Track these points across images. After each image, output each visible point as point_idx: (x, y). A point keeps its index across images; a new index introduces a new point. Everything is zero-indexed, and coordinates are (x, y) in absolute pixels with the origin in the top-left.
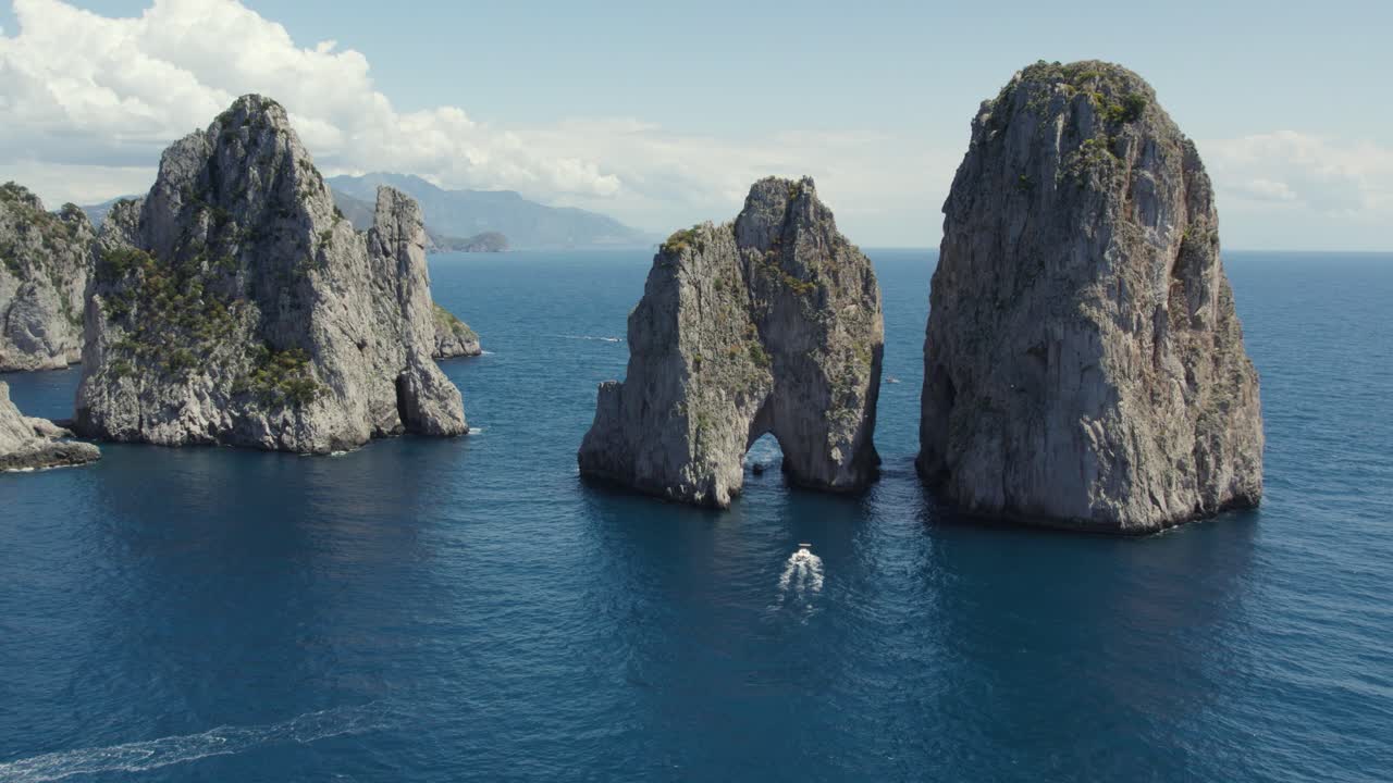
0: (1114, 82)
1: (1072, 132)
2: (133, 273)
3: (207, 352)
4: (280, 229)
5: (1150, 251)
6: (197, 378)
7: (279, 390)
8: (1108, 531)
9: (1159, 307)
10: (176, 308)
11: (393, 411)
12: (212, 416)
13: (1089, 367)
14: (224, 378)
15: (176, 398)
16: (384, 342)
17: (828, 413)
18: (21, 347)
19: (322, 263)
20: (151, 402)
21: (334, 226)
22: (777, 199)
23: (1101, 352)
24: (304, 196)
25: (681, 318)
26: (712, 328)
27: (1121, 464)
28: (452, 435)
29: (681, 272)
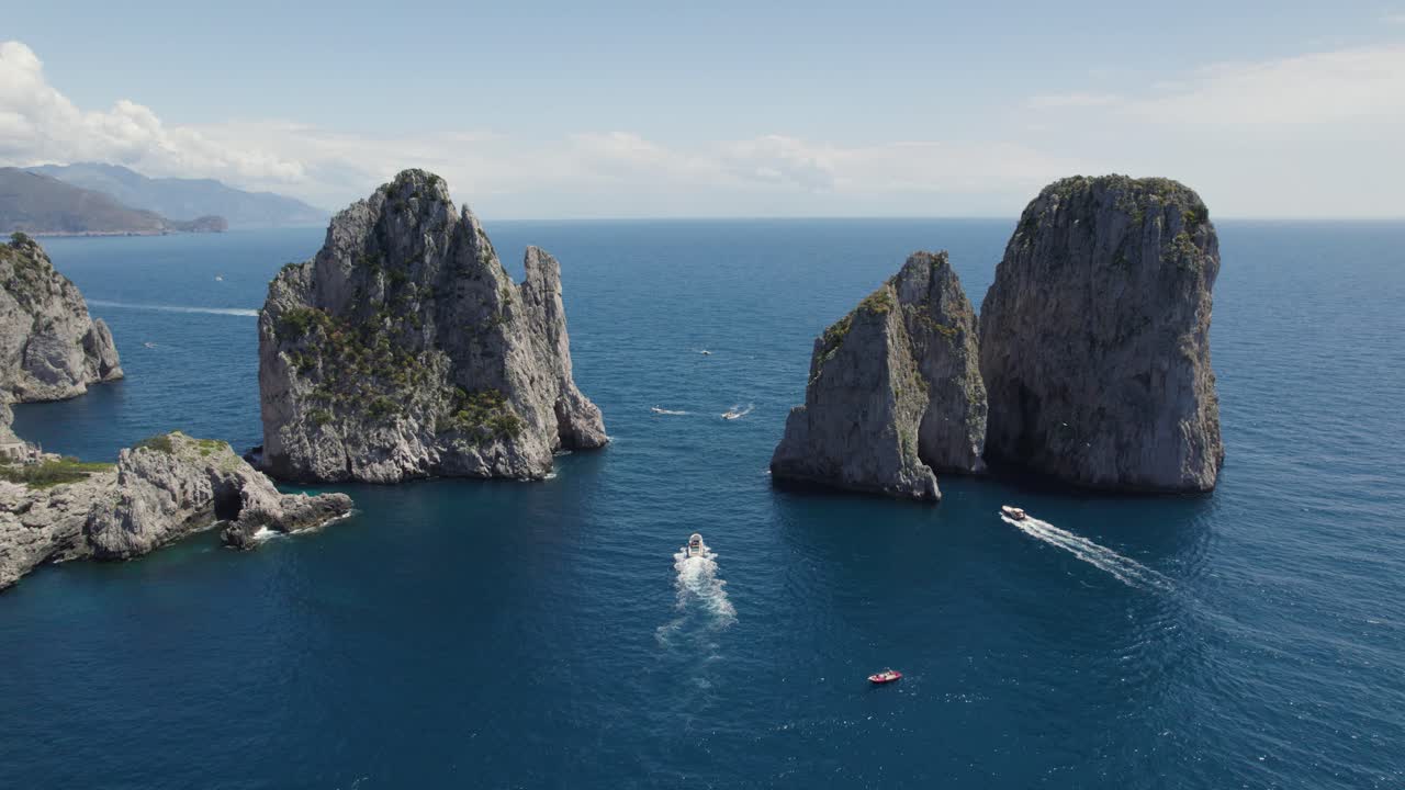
1: (1167, 229)
2: (313, 330)
3: (408, 398)
4: (462, 289)
6: (403, 421)
7: (486, 426)
8: (1192, 491)
12: (421, 453)
14: (427, 420)
15: (385, 440)
16: (544, 376)
18: (43, 378)
19: (508, 317)
20: (357, 445)
22: (924, 267)
23: (1192, 377)
24: (486, 261)
25: (889, 363)
27: (1199, 449)
28: (602, 446)
29: (887, 328)
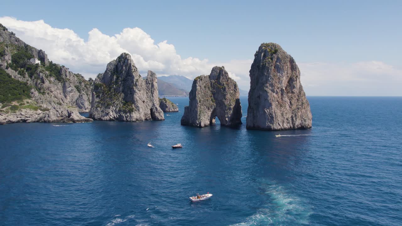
0: (274, 47)
1: (265, 56)
2: (101, 88)
3: (114, 103)
4: (128, 79)
5: (279, 78)
6: (112, 107)
7: (127, 110)
8: (269, 130)
9: (282, 88)
10: (109, 94)
11: (150, 115)
12: (114, 115)
13: (266, 99)
14: (117, 108)
15: (108, 111)
16: (148, 101)
17: (226, 111)
18: (79, 108)
19: (136, 85)
20: (103, 112)
21: (139, 78)
22: (217, 70)
23: (268, 96)
24: (133, 72)
25: (197, 93)
26: (203, 94)
27: (272, 118)
28: (161, 120)
29: (197, 84)
